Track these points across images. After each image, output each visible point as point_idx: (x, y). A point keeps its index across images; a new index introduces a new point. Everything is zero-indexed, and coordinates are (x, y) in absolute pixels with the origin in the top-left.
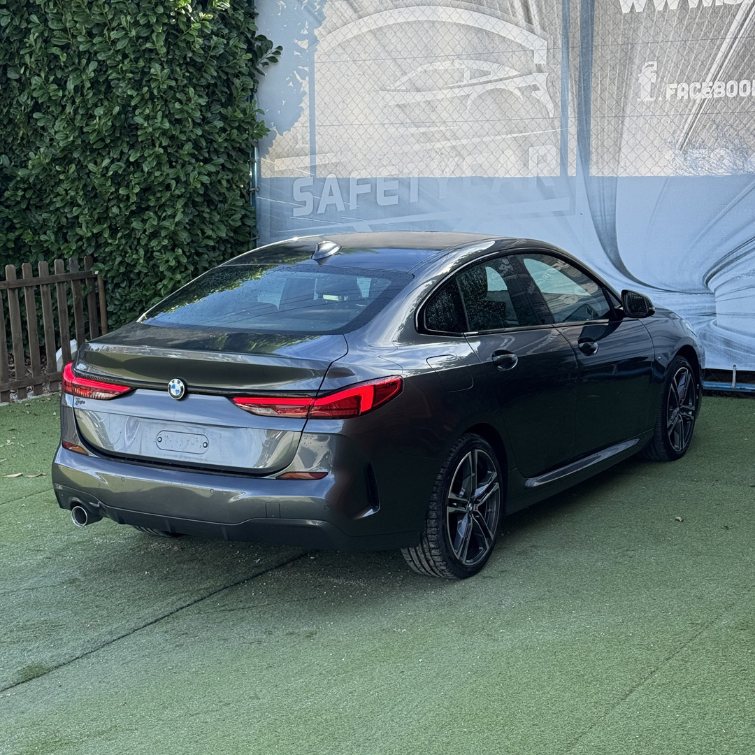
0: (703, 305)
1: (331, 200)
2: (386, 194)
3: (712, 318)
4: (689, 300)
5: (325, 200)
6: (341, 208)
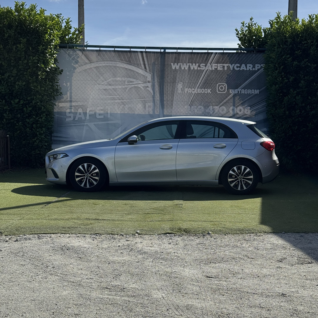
1: (80, 116)
2: (99, 115)
5: (78, 116)
6: (83, 118)
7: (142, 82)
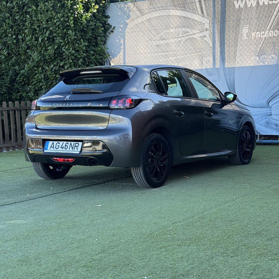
0: (267, 111)
3: (270, 116)
4: (262, 110)
7: (199, 32)
